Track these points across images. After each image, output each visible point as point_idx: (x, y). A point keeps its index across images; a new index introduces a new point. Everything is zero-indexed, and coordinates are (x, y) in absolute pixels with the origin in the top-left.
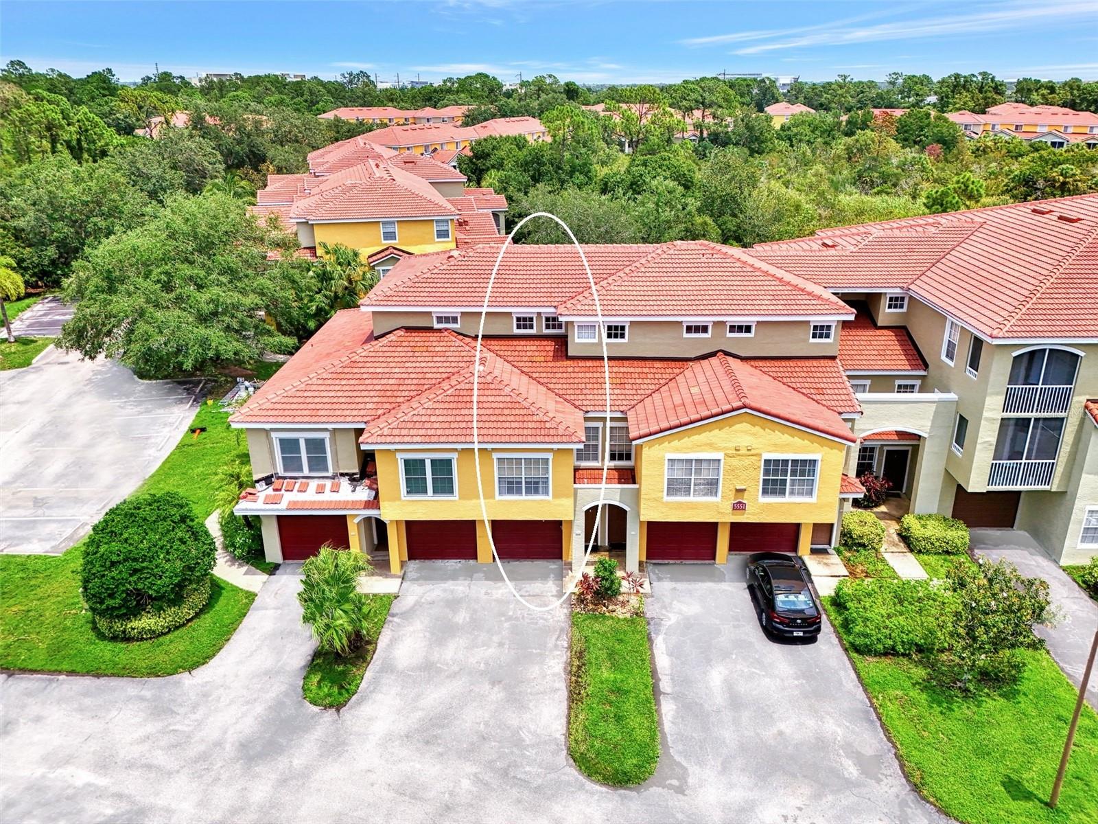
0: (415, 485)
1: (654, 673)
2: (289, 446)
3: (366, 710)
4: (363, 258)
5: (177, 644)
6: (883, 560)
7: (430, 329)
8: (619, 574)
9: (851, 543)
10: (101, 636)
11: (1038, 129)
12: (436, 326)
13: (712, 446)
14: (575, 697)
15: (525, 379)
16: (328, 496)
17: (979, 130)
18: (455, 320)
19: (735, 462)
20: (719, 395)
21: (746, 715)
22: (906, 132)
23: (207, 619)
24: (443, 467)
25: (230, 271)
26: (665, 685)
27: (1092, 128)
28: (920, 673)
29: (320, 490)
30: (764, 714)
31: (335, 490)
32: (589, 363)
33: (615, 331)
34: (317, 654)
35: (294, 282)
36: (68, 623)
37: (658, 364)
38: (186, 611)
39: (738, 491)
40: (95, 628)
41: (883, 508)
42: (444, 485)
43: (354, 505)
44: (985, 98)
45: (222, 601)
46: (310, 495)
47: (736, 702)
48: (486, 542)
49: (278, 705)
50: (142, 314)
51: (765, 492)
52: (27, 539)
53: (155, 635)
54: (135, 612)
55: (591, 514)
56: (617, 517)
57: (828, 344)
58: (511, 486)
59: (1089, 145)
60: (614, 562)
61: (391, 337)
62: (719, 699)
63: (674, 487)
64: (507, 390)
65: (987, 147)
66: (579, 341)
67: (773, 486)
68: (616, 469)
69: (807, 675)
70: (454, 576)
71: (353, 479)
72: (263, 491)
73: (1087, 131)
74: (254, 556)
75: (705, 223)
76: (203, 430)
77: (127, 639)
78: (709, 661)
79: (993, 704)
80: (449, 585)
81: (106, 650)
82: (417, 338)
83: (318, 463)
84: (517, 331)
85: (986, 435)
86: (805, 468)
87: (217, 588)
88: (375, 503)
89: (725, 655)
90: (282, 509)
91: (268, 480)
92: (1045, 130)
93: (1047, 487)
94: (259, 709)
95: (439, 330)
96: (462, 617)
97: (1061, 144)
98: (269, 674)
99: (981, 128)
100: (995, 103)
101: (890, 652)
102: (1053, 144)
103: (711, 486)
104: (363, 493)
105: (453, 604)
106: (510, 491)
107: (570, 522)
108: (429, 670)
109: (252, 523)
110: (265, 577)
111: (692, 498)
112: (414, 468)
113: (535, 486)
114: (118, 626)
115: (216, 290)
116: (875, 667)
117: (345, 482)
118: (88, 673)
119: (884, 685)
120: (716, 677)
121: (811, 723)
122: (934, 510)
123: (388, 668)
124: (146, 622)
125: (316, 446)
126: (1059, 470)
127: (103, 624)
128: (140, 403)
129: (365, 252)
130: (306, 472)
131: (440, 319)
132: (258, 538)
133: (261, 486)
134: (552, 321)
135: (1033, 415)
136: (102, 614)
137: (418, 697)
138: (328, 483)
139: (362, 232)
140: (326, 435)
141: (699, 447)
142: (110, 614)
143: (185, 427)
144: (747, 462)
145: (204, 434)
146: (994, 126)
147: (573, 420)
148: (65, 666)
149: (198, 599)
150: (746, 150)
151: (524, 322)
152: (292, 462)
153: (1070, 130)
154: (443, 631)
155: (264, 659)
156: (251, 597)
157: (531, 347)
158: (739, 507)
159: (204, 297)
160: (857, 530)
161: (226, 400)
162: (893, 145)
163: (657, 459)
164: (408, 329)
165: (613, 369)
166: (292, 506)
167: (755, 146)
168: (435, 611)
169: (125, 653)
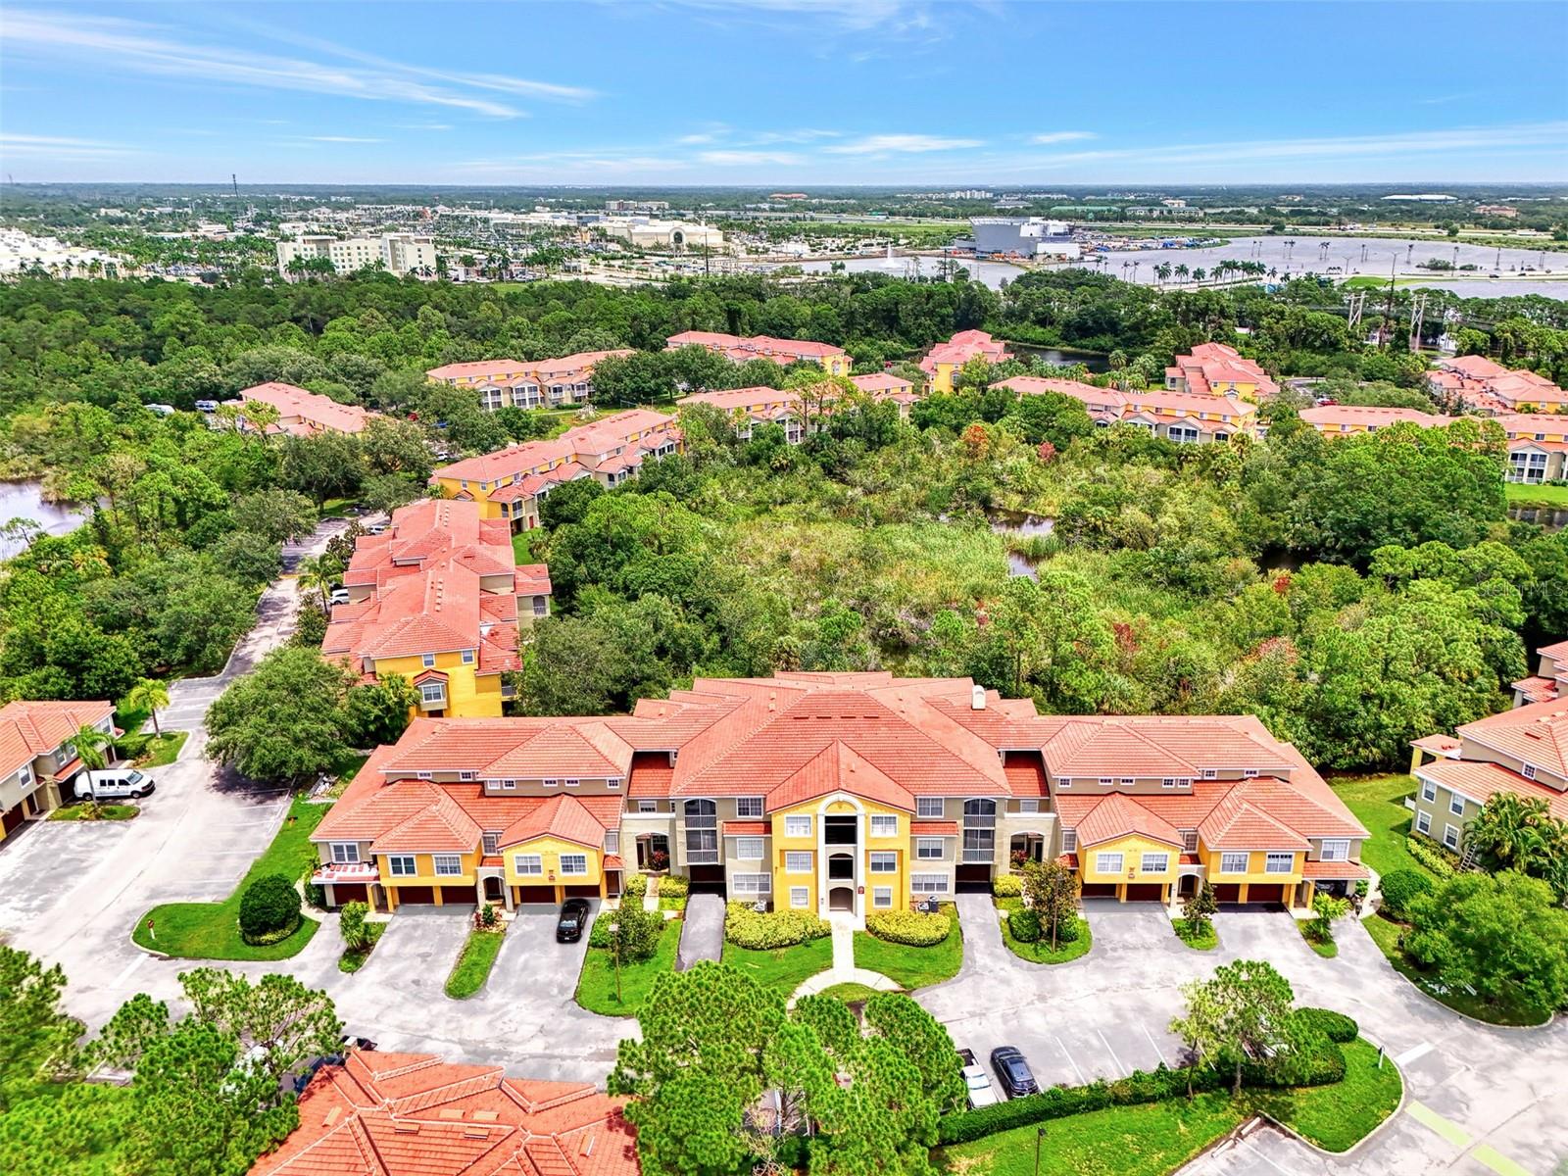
0: (397, 870)
1: (496, 956)
2: (338, 849)
3: (364, 973)
4: (410, 682)
5: (283, 947)
7: (416, 780)
10: (248, 943)
11: (1177, 414)
12: (420, 778)
13: (536, 850)
14: (457, 967)
15: (460, 810)
16: (357, 874)
17: (1120, 412)
18: (429, 775)
19: (548, 857)
21: (526, 973)
23: (297, 936)
24: (409, 861)
25: (313, 709)
26: (498, 962)
27: (1225, 416)
29: (354, 870)
30: (534, 972)
31: (361, 870)
32: (493, 800)
33: (510, 784)
34: (348, 950)
36: (231, 938)
37: (529, 800)
38: (288, 932)
39: (551, 871)
40: (244, 940)
42: (410, 870)
43: (369, 879)
45: (304, 926)
46: (349, 873)
47: (525, 968)
48: (438, 896)
49: (327, 972)
50: (257, 741)
51: (563, 871)
52: (202, 894)
53: (272, 943)
54: (264, 932)
55: (486, 882)
57: (617, 790)
58: (443, 870)
59: (1218, 437)
61: (396, 785)
62: (519, 967)
63: (522, 869)
64: (444, 821)
66: (491, 788)
67: (567, 868)
69: (565, 956)
70: (420, 913)
71: (370, 865)
72: (325, 871)
74: (321, 904)
76: (296, 819)
77: (260, 944)
78: (523, 951)
79: (633, 967)
80: (417, 918)
81: (250, 949)
82: (409, 785)
83: (353, 857)
84: (461, 780)
85: (682, 838)
86: (580, 860)
87: (302, 920)
88: (379, 877)
89: (533, 948)
90: (334, 880)
91: (328, 865)
92: (1183, 414)
93: (717, 863)
94: (319, 973)
95: (420, 781)
96: (419, 933)
97: (1194, 433)
98: (324, 959)
101: (606, 946)
102: (1187, 432)
103: (537, 869)
104: (374, 872)
105: (415, 927)
106: (444, 873)
107: (479, 886)
108: (396, 956)
109: (321, 887)
110: (326, 914)
111: (530, 875)
112: (395, 861)
113: (455, 870)
114: (256, 939)
115: (307, 724)
116: (594, 953)
117: (366, 866)
119: (595, 959)
120: (522, 958)
121: (551, 975)
123: (378, 956)
124: (269, 937)
125: (351, 849)
126: (719, 854)
127: (249, 938)
128: (255, 795)
129: (410, 675)
130: (347, 861)
131: (422, 775)
132: (323, 895)
133: (324, 869)
135: (701, 829)
136: (249, 933)
137: (387, 968)
138: (357, 867)
139: (408, 663)
140: (356, 844)
141: (531, 850)
142: (253, 933)
143: (285, 816)
144: (553, 857)
145: (296, 822)
147: (474, 837)
148: (233, 956)
149: (293, 926)
152: (340, 857)
153: (1206, 417)
154: (408, 939)
155: (323, 954)
156: (318, 924)
157: (467, 789)
158: (560, 878)
159: (297, 728)
161: (310, 794)
163: (511, 857)
164: (405, 780)
165: (507, 803)
166: (340, 879)
167: (875, 437)
168: (406, 930)
169: (258, 951)
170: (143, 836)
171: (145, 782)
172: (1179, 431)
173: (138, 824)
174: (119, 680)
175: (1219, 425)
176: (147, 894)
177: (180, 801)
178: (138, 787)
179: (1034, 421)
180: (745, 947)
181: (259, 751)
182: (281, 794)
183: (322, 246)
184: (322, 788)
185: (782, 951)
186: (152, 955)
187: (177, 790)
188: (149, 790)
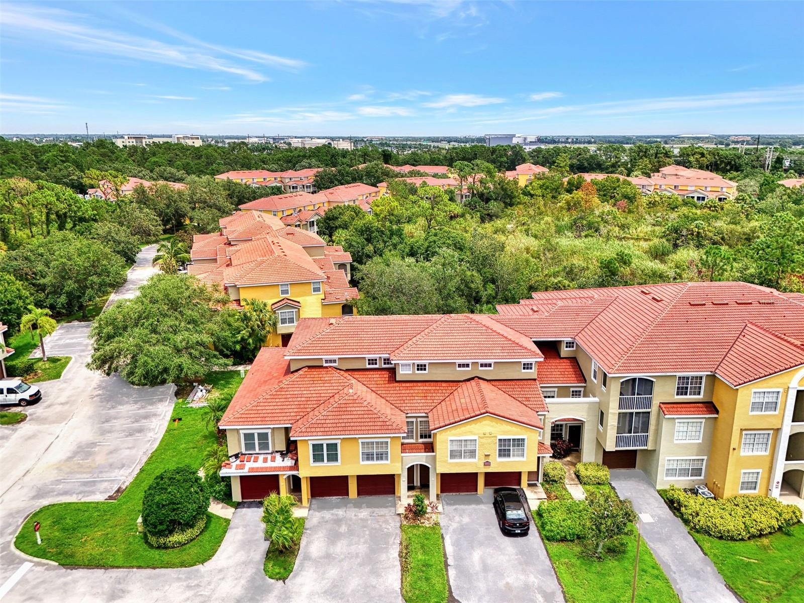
0: (318, 458)
1: (445, 555)
2: (248, 437)
3: (299, 580)
5: (193, 550)
6: (565, 489)
7: (321, 367)
8: (426, 502)
9: (549, 480)
10: (151, 546)
11: (689, 188)
12: (325, 365)
13: (472, 433)
14: (404, 570)
15: (374, 395)
16: (270, 464)
17: (652, 189)
18: (335, 361)
19: (484, 441)
20: (475, 405)
21: (490, 575)
22: (605, 190)
23: (207, 535)
24: (332, 447)
25: (193, 321)
26: (450, 561)
27: (722, 188)
28: (577, 549)
29: (265, 460)
30: (500, 574)
31: (273, 460)
32: (408, 385)
33: (421, 367)
34: (268, 552)
35: (230, 325)
36: (131, 540)
37: (444, 384)
38: (196, 531)
39: (486, 456)
40: (147, 542)
41: (568, 459)
42: (333, 457)
43: (283, 469)
44: (659, 162)
45: (212, 525)
46: (260, 464)
47: (486, 568)
48: (353, 487)
49: (252, 580)
50: (141, 349)
51: (500, 455)
52: (93, 493)
53: (181, 545)
54: (171, 532)
55: (411, 470)
56: (425, 470)
57: (533, 373)
58: (368, 457)
59: (720, 199)
60: (423, 496)
61: (301, 372)
62: (478, 567)
63: (453, 455)
64: (365, 403)
65: (655, 201)
66: (403, 373)
67: (504, 452)
68: (423, 443)
69: (521, 553)
70: (338, 507)
71: (283, 455)
72: (235, 463)
73: (719, 190)
74: (226, 498)
75: (473, 275)
76: (180, 419)
77: (165, 547)
78: (472, 548)
79: (611, 563)
80: (335, 511)
81: (156, 554)
82: (315, 372)
83: (264, 445)
84: (368, 366)
85: (612, 421)
86: (519, 443)
87: (210, 517)
88: (296, 467)
89: (481, 544)
90: (245, 472)
91: (236, 456)
92: (693, 188)
93: (645, 448)
94: (243, 582)
95: (326, 367)
96: (343, 529)
97: (703, 199)
98: (245, 564)
99: (653, 187)
100: (665, 166)
101: (563, 540)
102: (699, 198)
103: (472, 453)
104: (289, 462)
105: (338, 521)
106: (368, 459)
107: (399, 475)
108: (328, 557)
109: (227, 480)
110: (233, 510)
111: (463, 460)
112: (317, 448)
113: (381, 456)
114: (162, 541)
115: (186, 334)
116: (555, 547)
117: (278, 456)
118: (148, 567)
119: (560, 556)
120: (476, 556)
121: (522, 577)
122: (593, 460)
123: (307, 557)
124: (176, 538)
125: (263, 437)
126: (651, 439)
127: (153, 540)
128: (136, 402)
129: (270, 302)
130: (257, 451)
131: (327, 361)
132: (229, 486)
133: (232, 459)
134: (387, 361)
135: (634, 411)
136: (153, 534)
137: (324, 573)
138: (269, 457)
140: (269, 431)
141: (465, 433)
142: (161, 534)
143: (168, 418)
144: (489, 440)
145: (181, 423)
146: (661, 186)
147: (400, 419)
148: (135, 563)
149: (201, 524)
150: (503, 205)
151: (372, 361)
152: (250, 446)
153: (709, 189)
154: (333, 537)
155: (241, 556)
156: (228, 521)
157: (376, 375)
158: (487, 464)
159: (178, 338)
160: (552, 473)
161: (189, 399)
162: (596, 200)
163: (444, 440)
164: (309, 367)
165: (421, 387)
166: (251, 470)
167: (508, 201)
168: (329, 526)
169: (166, 556)
170: (29, 438)
171: (33, 391)
172: (693, 197)
173: (25, 428)
174: (10, 310)
175: (720, 193)
176: (33, 493)
177: (66, 407)
178: (26, 396)
179: (602, 193)
180: (721, 538)
181: (142, 359)
182: (161, 400)
183: (139, 141)
184: (199, 394)
185: (765, 541)
186: (38, 564)
187: (62, 399)
188: (36, 399)
